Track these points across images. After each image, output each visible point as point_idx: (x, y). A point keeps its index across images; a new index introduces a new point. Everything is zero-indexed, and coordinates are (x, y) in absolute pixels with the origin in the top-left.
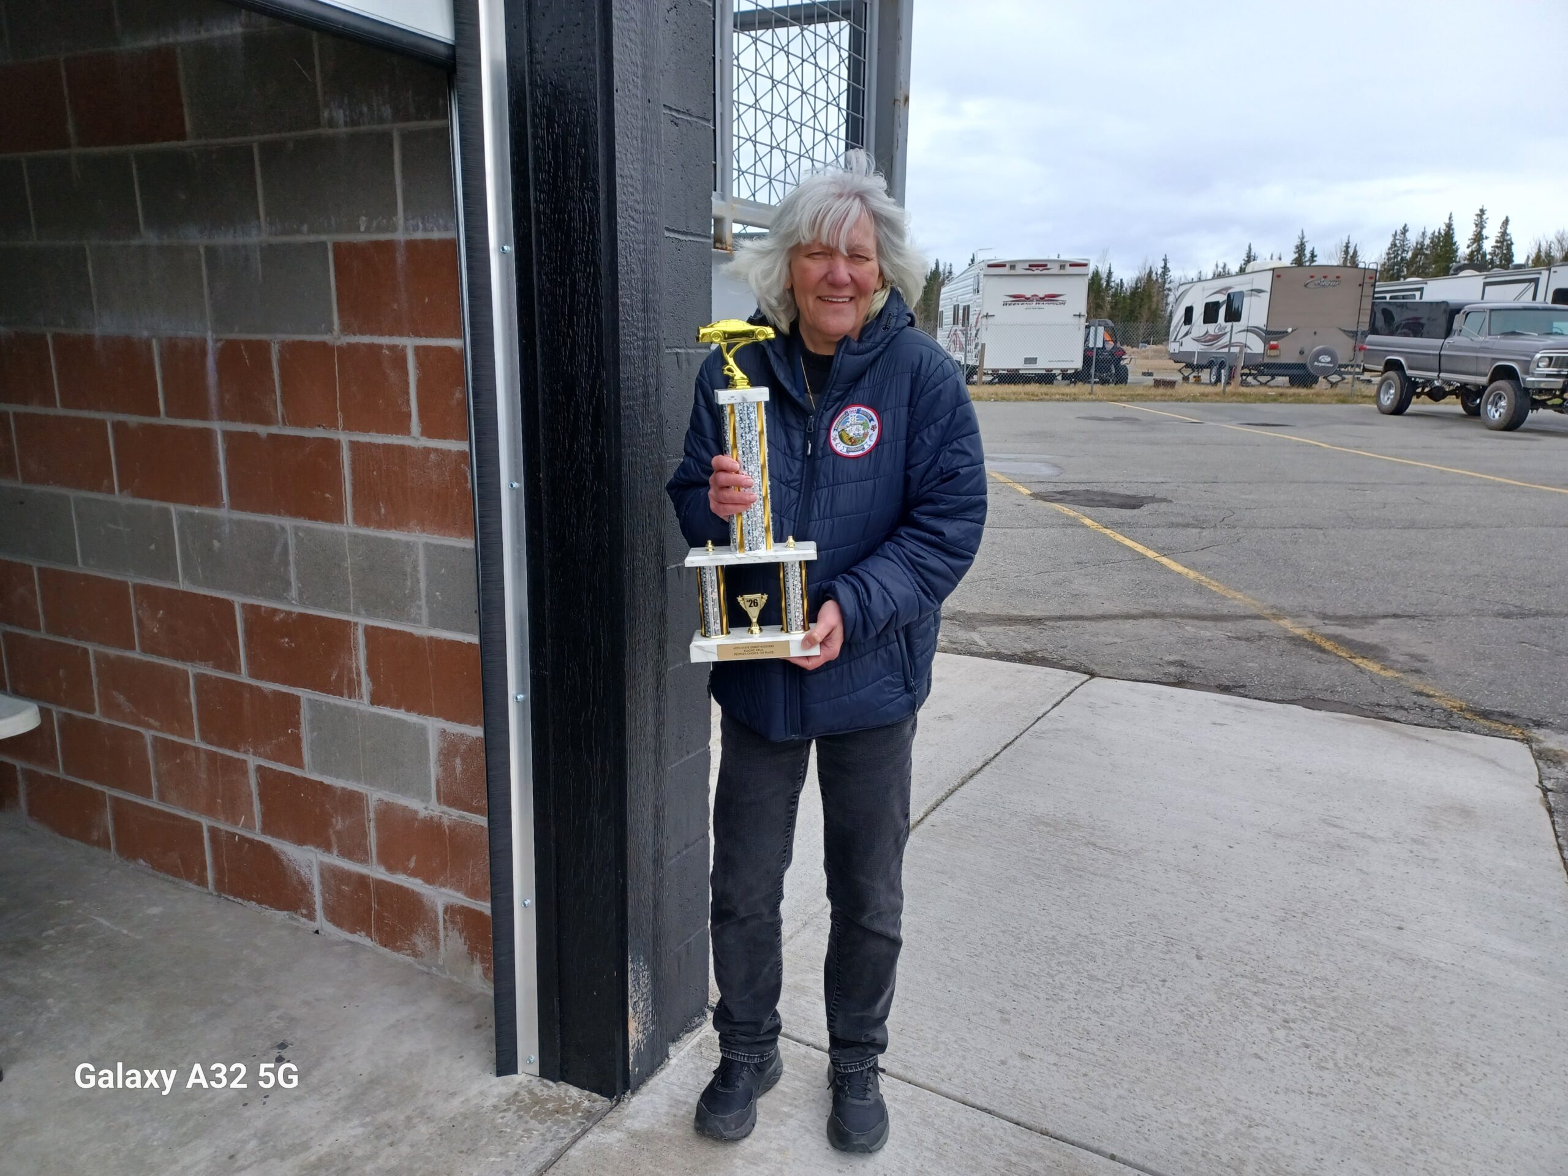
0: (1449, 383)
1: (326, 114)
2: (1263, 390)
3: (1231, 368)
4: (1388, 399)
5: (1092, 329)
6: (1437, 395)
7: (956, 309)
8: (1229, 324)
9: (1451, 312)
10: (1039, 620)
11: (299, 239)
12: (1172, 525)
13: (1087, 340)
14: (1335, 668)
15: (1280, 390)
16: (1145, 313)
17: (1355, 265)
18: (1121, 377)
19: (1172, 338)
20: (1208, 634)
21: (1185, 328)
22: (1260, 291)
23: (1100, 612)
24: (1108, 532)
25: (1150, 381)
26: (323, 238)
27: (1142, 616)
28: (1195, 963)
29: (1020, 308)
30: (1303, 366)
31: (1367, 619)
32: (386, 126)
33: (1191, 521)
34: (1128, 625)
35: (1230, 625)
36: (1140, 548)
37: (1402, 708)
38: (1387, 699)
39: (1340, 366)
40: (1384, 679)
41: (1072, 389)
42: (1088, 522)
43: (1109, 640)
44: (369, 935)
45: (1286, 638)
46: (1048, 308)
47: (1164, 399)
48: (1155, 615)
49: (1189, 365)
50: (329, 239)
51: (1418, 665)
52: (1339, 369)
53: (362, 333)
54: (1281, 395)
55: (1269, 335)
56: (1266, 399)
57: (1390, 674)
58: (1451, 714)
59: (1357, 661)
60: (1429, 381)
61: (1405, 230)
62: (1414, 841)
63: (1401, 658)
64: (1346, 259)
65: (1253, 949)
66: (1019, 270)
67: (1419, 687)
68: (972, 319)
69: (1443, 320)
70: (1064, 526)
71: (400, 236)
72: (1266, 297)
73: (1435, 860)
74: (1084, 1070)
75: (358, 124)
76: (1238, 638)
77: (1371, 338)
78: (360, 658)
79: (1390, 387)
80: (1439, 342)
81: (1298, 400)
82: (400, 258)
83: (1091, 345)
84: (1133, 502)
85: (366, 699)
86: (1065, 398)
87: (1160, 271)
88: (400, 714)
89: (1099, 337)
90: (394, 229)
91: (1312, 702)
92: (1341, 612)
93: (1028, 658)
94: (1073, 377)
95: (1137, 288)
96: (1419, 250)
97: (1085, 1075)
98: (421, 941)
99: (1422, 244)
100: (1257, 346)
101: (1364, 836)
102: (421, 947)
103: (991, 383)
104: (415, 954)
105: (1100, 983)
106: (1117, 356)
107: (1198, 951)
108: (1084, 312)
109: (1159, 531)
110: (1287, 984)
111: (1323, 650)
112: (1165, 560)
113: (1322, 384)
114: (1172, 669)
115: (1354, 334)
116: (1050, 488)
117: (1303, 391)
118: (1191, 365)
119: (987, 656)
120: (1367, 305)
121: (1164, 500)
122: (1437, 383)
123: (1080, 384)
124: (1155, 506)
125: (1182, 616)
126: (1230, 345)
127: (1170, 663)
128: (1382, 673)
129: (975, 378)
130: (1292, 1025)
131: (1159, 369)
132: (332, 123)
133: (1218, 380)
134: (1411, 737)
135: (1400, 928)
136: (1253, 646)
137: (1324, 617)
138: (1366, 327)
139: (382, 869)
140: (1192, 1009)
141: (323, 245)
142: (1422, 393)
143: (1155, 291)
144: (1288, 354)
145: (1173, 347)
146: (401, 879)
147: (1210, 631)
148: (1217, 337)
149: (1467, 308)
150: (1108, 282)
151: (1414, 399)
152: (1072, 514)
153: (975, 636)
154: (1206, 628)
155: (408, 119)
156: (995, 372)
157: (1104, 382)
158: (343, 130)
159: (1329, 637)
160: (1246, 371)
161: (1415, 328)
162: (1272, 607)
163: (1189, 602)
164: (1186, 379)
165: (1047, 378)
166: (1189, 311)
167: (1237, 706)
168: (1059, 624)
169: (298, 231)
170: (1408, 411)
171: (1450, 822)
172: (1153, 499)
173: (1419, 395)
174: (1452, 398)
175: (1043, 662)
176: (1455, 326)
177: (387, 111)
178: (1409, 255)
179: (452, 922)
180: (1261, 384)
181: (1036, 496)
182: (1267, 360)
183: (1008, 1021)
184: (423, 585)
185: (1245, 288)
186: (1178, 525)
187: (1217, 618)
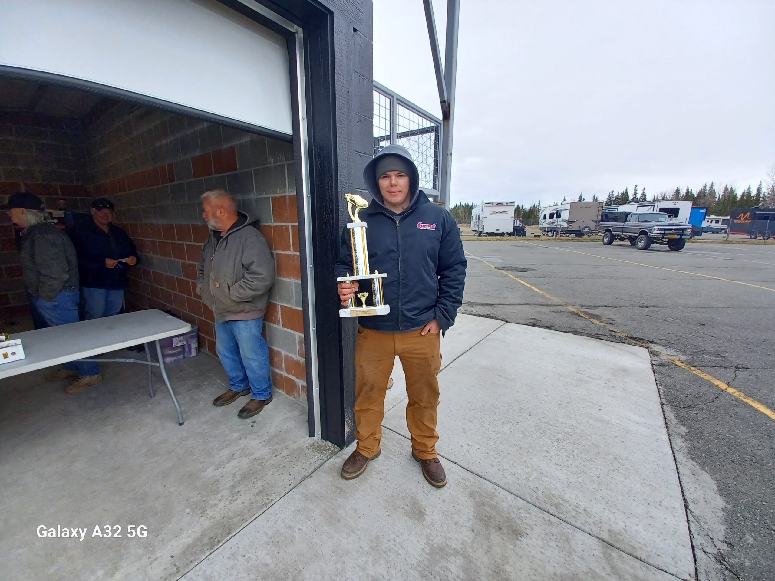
0: (626, 236)
1: (269, 160)
2: (567, 238)
3: (557, 232)
4: (606, 240)
5: (516, 221)
6: (622, 239)
7: (476, 215)
8: (557, 219)
9: (627, 214)
10: (492, 305)
11: (263, 196)
12: (536, 277)
13: (514, 224)
14: (584, 322)
15: (572, 238)
16: (533, 217)
17: (597, 202)
18: (524, 234)
19: (540, 223)
20: (544, 310)
21: (544, 220)
22: (566, 209)
23: (511, 303)
24: (516, 279)
25: (533, 235)
26: (269, 196)
27: (524, 304)
28: (529, 417)
29: (495, 215)
30: (580, 231)
31: (596, 307)
32: (283, 163)
33: (542, 276)
34: (520, 307)
35: (551, 308)
36: (526, 284)
37: (605, 335)
38: (601, 332)
39: (592, 231)
40: (600, 326)
41: (510, 238)
42: (510, 276)
43: (513, 311)
44: (283, 391)
45: (569, 312)
46: (503, 215)
47: (537, 240)
48: (528, 304)
49: (545, 231)
50: (270, 196)
51: (612, 322)
52: (591, 232)
53: (279, 222)
54: (573, 239)
55: (569, 222)
56: (567, 241)
57: (602, 324)
58: (622, 338)
59: (592, 320)
60: (619, 235)
61: (613, 192)
62: (607, 380)
63: (606, 320)
64: (594, 200)
65: (549, 414)
66: (495, 204)
67: (612, 329)
68: (481, 218)
69: (624, 217)
70: (504, 277)
71: (287, 194)
72: (568, 211)
73: (613, 387)
74: (488, 452)
75: (276, 163)
76: (554, 312)
77: (601, 223)
78: (279, 314)
79: (607, 237)
80: (623, 224)
81: (578, 241)
82: (287, 200)
83: (515, 225)
84: (525, 270)
85: (281, 326)
86: (507, 240)
87: (538, 205)
88: (289, 330)
89: (517, 223)
90: (285, 192)
91: (575, 333)
92: (587, 304)
93: (488, 316)
94: (509, 234)
95: (530, 209)
96: (617, 197)
97: (488, 453)
98: (296, 394)
99: (618, 195)
100: (565, 225)
101: (589, 377)
102: (296, 396)
103: (486, 236)
104: (294, 397)
105: (497, 422)
106: (523, 229)
107: (530, 413)
108: (513, 216)
109: (532, 279)
110: (559, 427)
111: (581, 316)
112: (533, 288)
113: (586, 236)
114: (532, 321)
115: (596, 221)
116: (501, 266)
117: (579, 238)
118: (546, 231)
119: (476, 315)
120: (600, 213)
121: (534, 270)
122: (622, 236)
123: (512, 236)
124: (532, 271)
125: (537, 305)
126: (557, 225)
127: (531, 319)
128: (600, 324)
129: (482, 235)
130: (559, 441)
131: (536, 232)
132: (270, 163)
133: (553, 235)
134: (608, 345)
135: (600, 410)
136: (558, 314)
137: (582, 306)
138: (600, 219)
139: (286, 373)
140: (527, 433)
141: (269, 197)
142: (617, 239)
143: (536, 210)
144: (575, 227)
145: (540, 226)
146: (290, 376)
147: (544, 309)
148: (554, 223)
149: (631, 214)
150: (522, 208)
151: (615, 240)
152: (506, 273)
153: (473, 309)
154: (543, 308)
155: (288, 161)
156: (487, 233)
157: (519, 236)
158: (273, 165)
159: (583, 312)
160: (562, 232)
161: (616, 220)
162: (565, 302)
163: (539, 300)
164: (544, 235)
165: (502, 235)
166: (545, 216)
167: (551, 333)
168: (498, 306)
169: (263, 194)
170: (613, 244)
171: (619, 374)
172: (531, 269)
173: (616, 239)
174: (627, 240)
175: (492, 317)
176: (628, 219)
177: (284, 158)
178: (614, 199)
179: (303, 390)
180: (567, 236)
181: (496, 268)
182: (568, 229)
183: (465, 432)
184: (294, 294)
185: (562, 209)
186: (538, 277)
187: (547, 305)
